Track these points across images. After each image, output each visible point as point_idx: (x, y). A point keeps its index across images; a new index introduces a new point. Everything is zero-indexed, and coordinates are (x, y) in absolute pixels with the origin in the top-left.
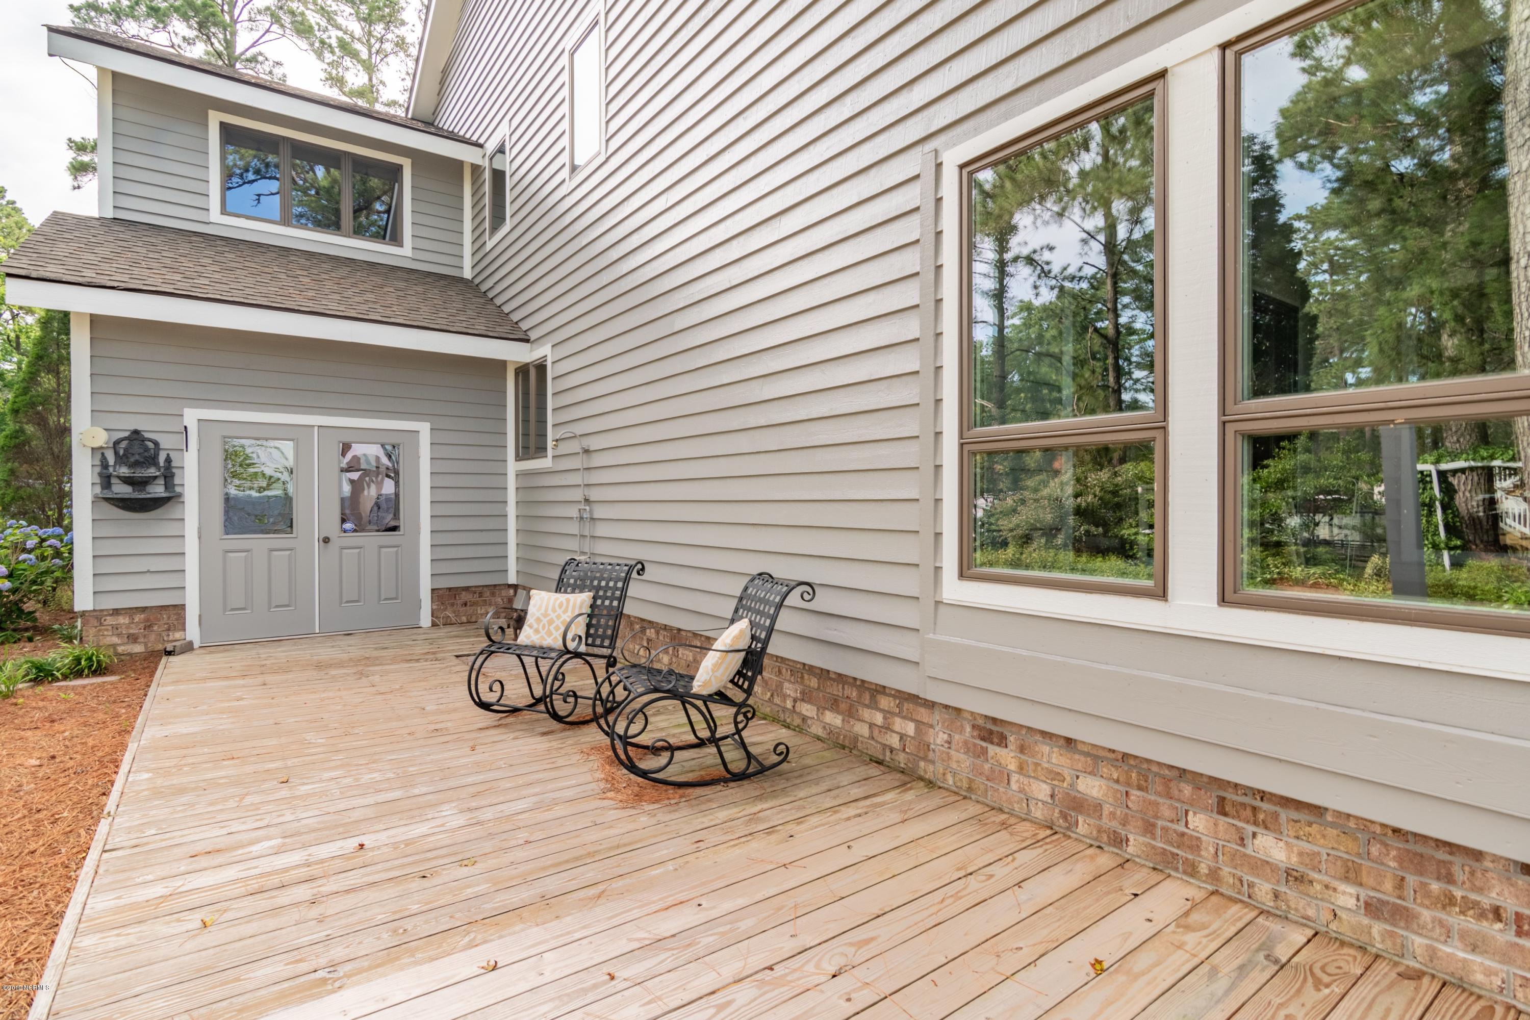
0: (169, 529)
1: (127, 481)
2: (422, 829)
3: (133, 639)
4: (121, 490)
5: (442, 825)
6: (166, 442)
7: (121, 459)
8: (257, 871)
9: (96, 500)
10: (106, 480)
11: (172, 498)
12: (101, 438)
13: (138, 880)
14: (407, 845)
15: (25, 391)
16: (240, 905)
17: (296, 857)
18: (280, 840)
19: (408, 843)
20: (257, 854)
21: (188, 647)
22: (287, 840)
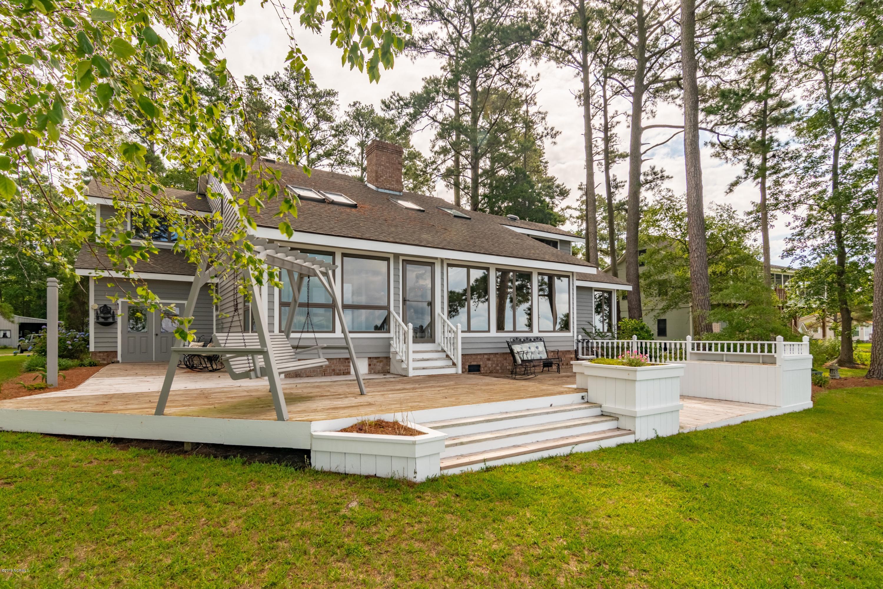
0: (114, 331)
1: (103, 318)
3: (104, 360)
4: (101, 320)
6: (113, 308)
7: (101, 312)
9: (95, 323)
10: (97, 317)
11: (114, 322)
12: (96, 307)
15: (73, 291)
21: (118, 362)
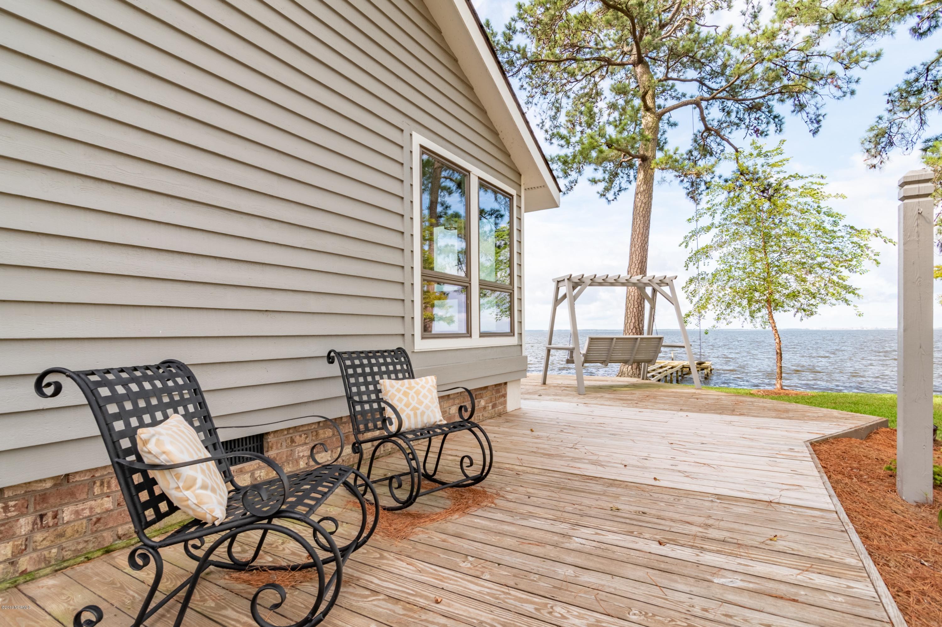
2: (611, 538)
5: (597, 534)
8: (739, 560)
13: (840, 599)
14: (632, 532)
16: (753, 542)
17: (709, 558)
18: (716, 581)
19: (630, 533)
20: (737, 576)
22: (709, 577)
